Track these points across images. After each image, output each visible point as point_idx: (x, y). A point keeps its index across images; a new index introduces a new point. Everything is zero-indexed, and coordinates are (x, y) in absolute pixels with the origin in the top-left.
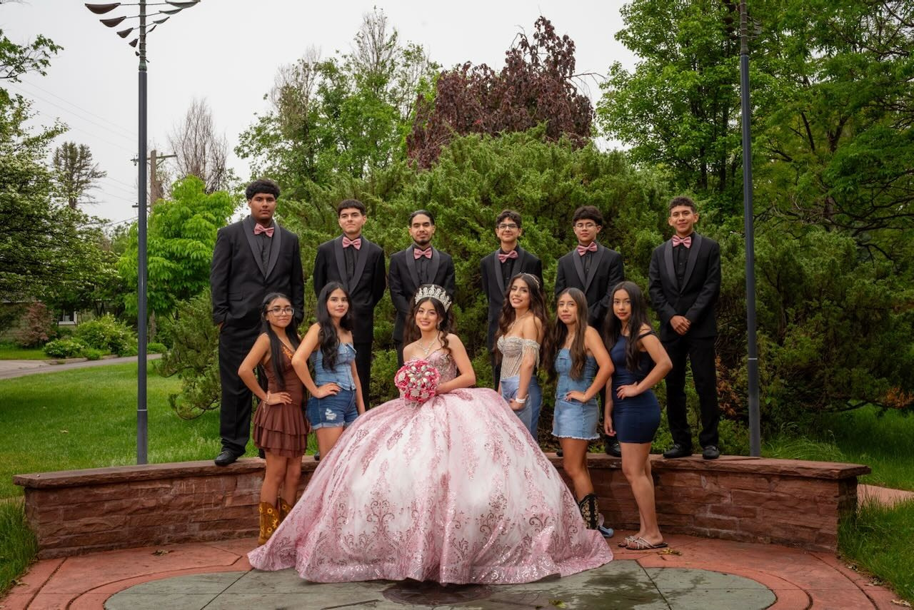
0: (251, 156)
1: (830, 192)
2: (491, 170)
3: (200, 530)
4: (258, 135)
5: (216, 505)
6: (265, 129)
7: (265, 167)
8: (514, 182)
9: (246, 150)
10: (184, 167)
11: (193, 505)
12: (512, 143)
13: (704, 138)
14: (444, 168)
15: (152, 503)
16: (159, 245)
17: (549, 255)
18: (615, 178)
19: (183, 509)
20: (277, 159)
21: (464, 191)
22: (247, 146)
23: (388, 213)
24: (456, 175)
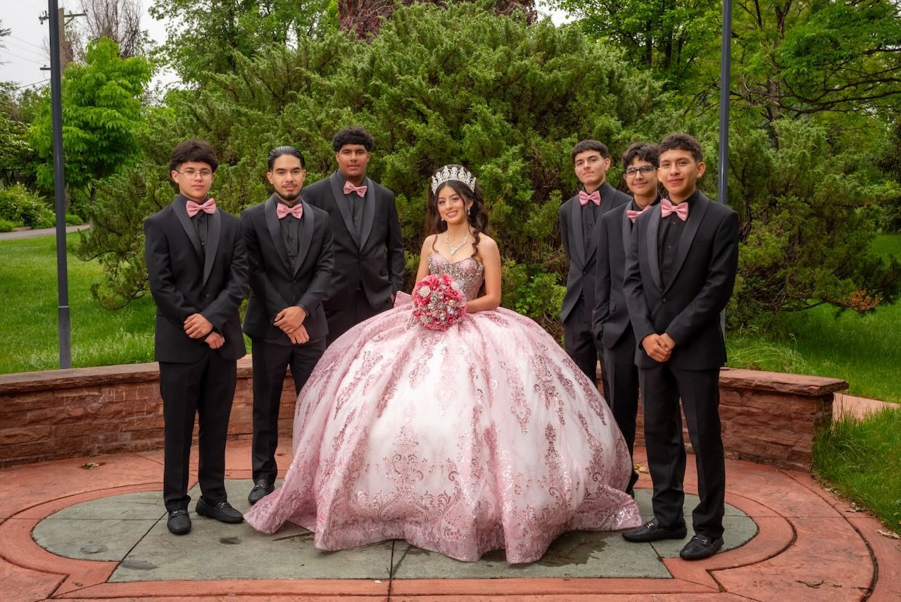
0: (167, 17)
1: (783, 73)
2: (439, 46)
3: (132, 439)
5: (149, 413)
7: (182, 30)
8: (464, 59)
9: (161, 11)
10: (95, 27)
11: (124, 413)
12: (461, 14)
13: (652, 11)
14: (386, 41)
15: (79, 412)
16: (71, 113)
17: (502, 141)
18: (573, 57)
19: (113, 417)
20: (195, 21)
21: (409, 68)
22: (163, 6)
23: (325, 90)
24: (400, 50)
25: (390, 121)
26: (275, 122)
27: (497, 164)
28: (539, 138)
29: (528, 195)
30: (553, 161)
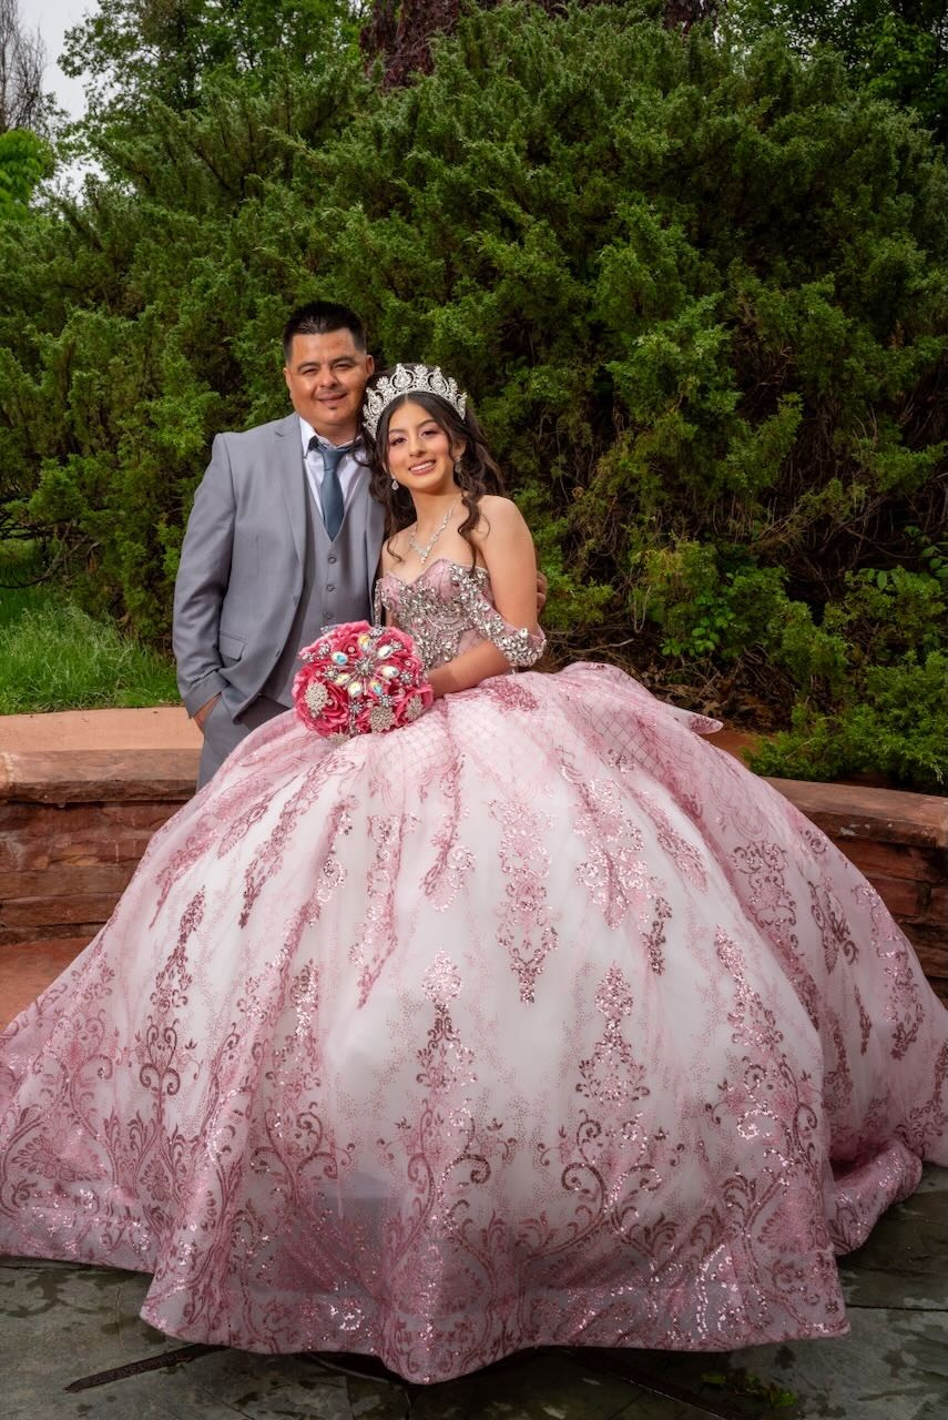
0: (87, 73)
2: (551, 85)
4: (98, 34)
6: (110, 22)
7: (110, 95)
8: (602, 111)
14: (444, 75)
20: (133, 81)
22: (80, 55)
24: (471, 92)
25: (444, 237)
26: (220, 237)
27: (667, 333)
28: (757, 281)
29: (729, 400)
30: (783, 330)
